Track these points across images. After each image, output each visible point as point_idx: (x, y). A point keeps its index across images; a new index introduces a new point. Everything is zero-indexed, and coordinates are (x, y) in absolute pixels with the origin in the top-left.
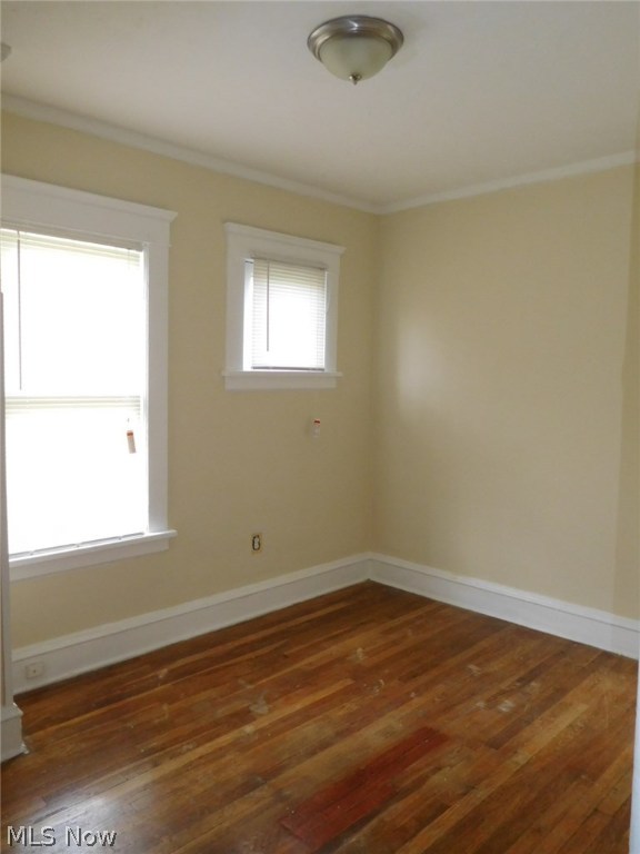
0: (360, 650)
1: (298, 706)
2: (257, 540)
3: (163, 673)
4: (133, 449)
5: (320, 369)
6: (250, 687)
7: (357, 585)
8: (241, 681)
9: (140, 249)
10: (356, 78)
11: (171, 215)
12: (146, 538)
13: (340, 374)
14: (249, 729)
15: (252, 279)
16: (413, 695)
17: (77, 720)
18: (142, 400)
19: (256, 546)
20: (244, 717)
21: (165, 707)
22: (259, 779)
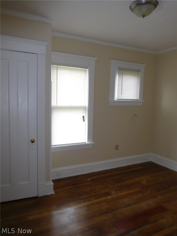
0: (144, 181)
1: (124, 194)
2: (117, 147)
3: (89, 179)
4: (84, 121)
5: (137, 100)
6: (111, 186)
7: (147, 162)
8: (109, 184)
9: (87, 68)
10: (144, 16)
11: (96, 59)
12: (87, 144)
13: (144, 101)
14: (109, 197)
15: (118, 75)
16: (158, 196)
17: (67, 188)
18: (87, 108)
19: (117, 148)
20: (109, 194)
21: (88, 188)
22: (110, 211)
